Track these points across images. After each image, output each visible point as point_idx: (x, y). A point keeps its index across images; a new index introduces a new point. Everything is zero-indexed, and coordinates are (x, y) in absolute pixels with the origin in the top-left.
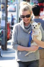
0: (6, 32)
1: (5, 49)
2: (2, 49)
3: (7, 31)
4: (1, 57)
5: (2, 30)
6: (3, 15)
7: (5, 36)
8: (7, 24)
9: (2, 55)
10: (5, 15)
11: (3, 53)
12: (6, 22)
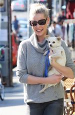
0: (10, 51)
1: (8, 85)
2: (3, 84)
3: (12, 49)
4: (2, 100)
5: (3, 48)
6: (2, 20)
7: (9, 60)
8: (12, 36)
9: (4, 96)
10: (6, 19)
11: (5, 93)
12: (8, 32)
